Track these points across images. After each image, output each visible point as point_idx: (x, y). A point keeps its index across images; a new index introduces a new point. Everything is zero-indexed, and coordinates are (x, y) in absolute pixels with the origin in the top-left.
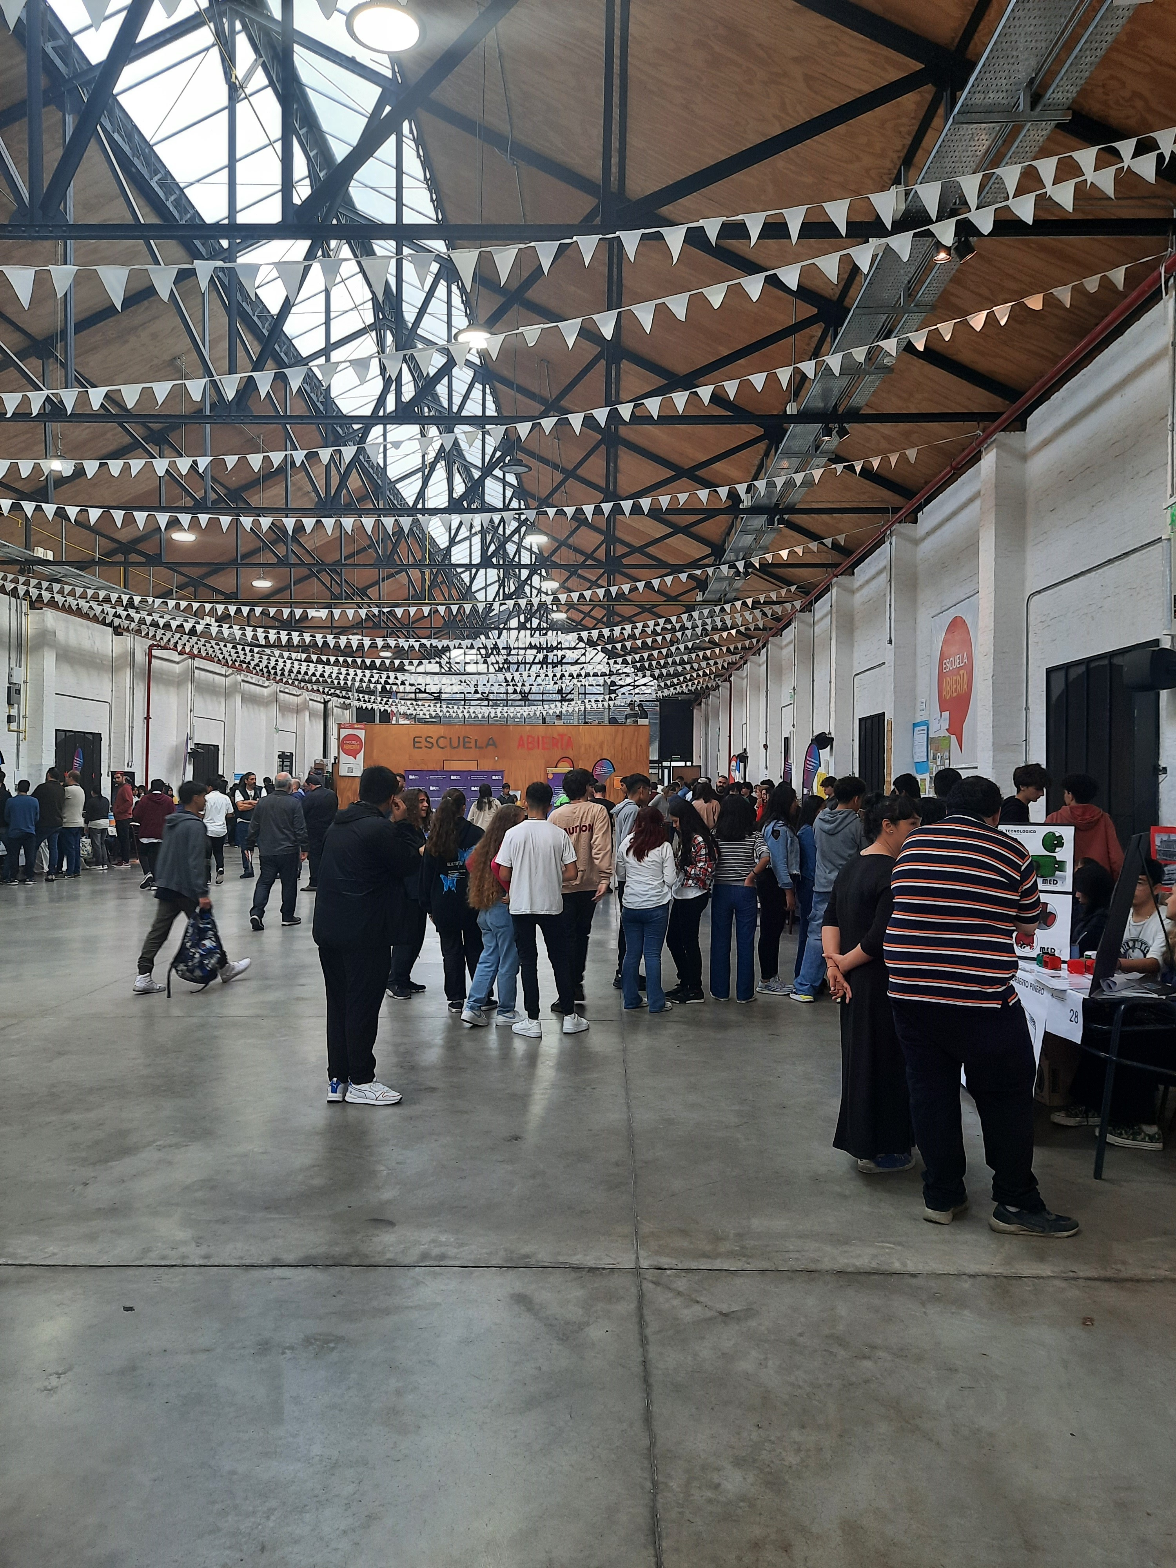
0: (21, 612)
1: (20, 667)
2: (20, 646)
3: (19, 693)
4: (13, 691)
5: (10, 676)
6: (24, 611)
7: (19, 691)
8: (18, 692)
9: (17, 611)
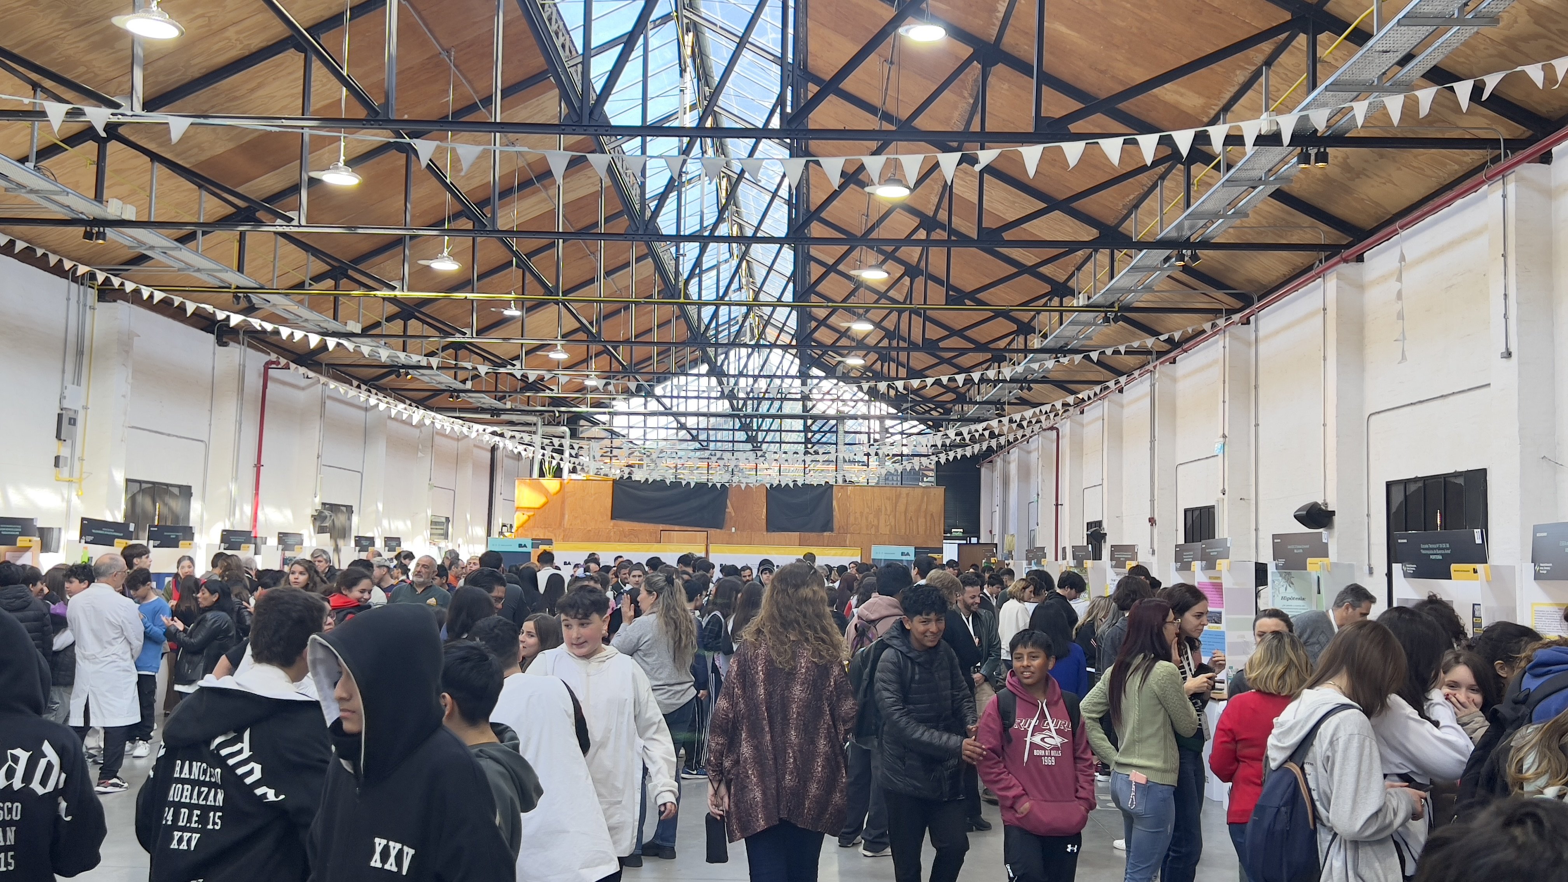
0: (85, 305)
1: (79, 384)
2: (80, 353)
3: (74, 424)
4: (65, 421)
5: (62, 398)
6: (89, 304)
7: (75, 420)
8: (73, 422)
9: (78, 302)
